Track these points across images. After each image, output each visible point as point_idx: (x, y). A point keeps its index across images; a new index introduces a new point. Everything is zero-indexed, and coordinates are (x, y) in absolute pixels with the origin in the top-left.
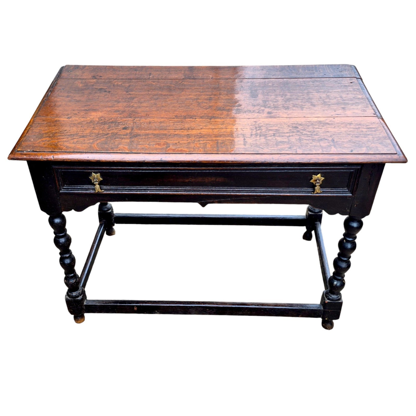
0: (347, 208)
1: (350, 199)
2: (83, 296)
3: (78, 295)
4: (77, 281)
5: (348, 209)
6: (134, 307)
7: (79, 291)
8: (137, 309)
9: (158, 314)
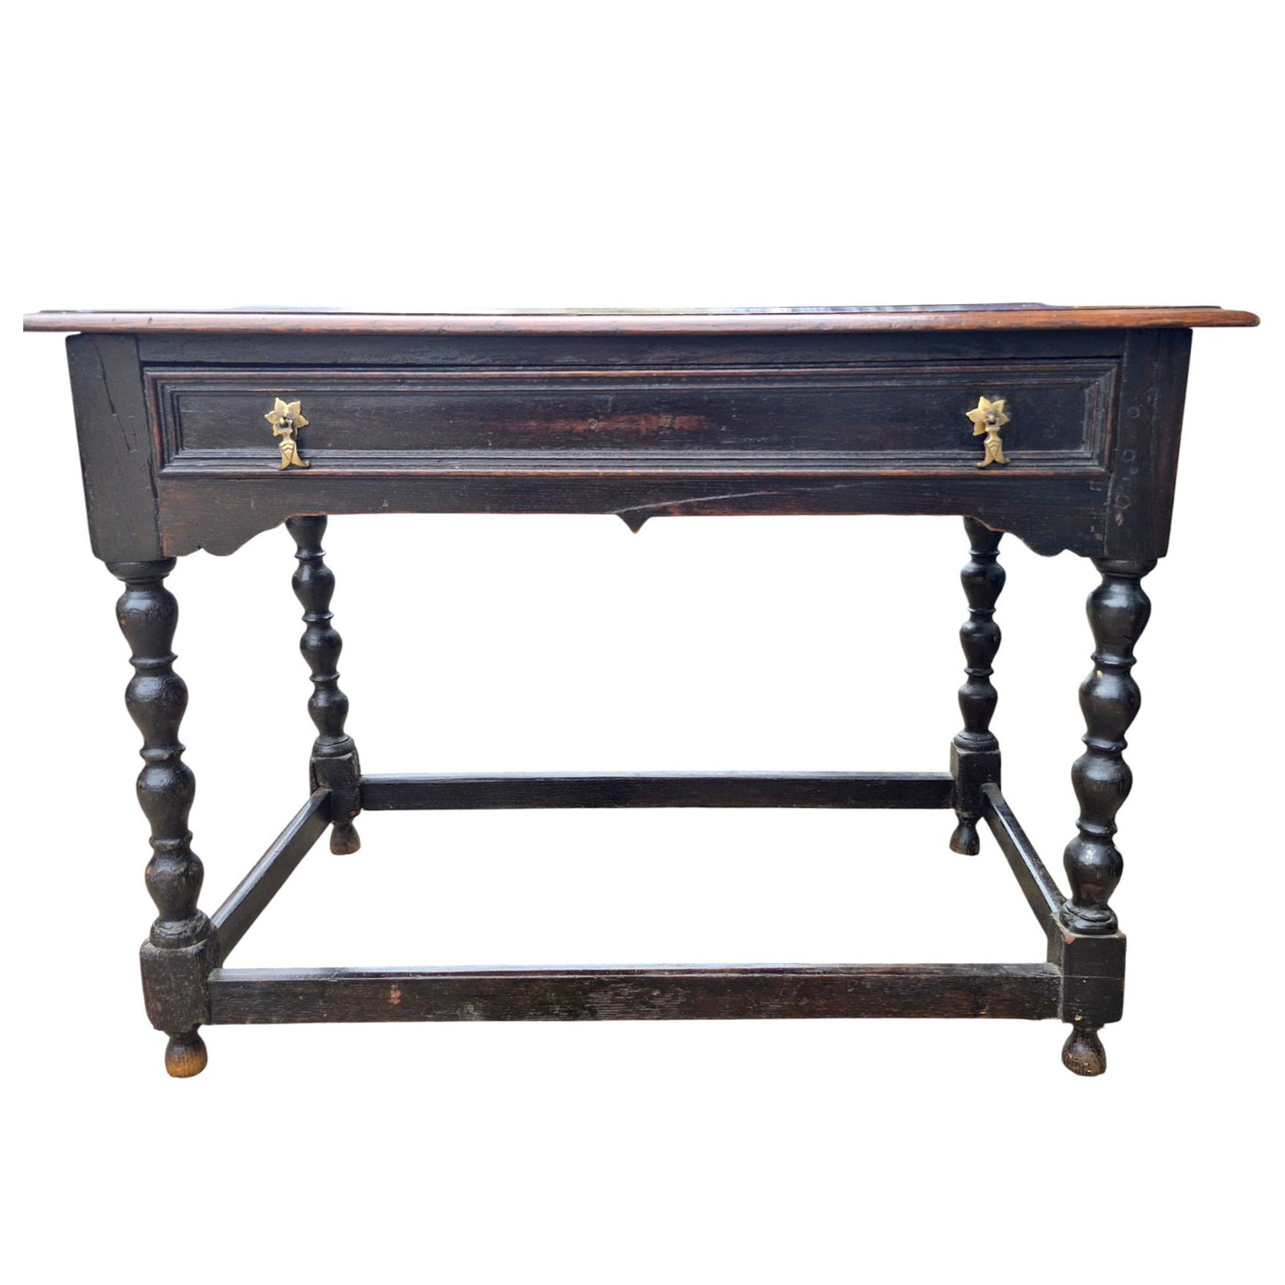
0: (1093, 528)
1: (1099, 490)
2: (205, 945)
3: (188, 934)
4: (190, 873)
5: (1096, 531)
6: (390, 988)
7: (194, 922)
8: (399, 998)
9: (476, 1020)
